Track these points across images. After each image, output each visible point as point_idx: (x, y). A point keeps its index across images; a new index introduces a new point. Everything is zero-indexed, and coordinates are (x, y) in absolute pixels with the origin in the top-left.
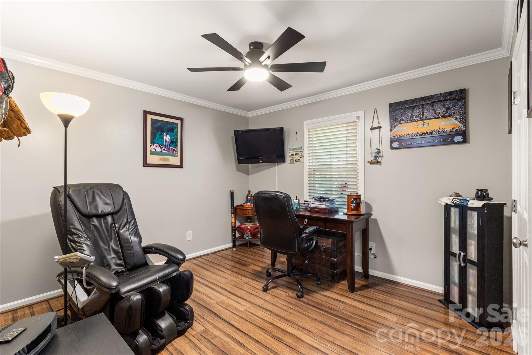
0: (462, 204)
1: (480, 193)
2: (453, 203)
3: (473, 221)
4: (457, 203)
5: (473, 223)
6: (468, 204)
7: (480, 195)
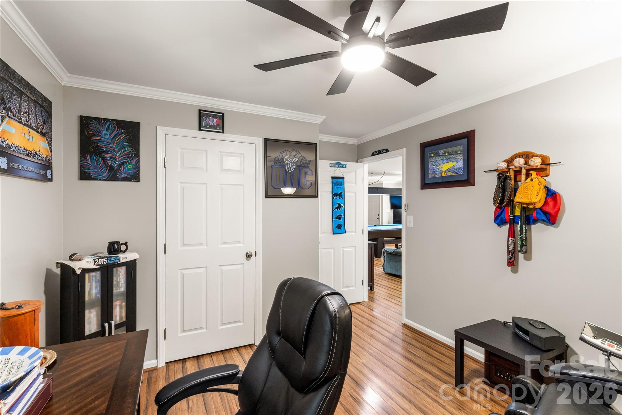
0: (113, 262)
1: (116, 246)
2: (98, 265)
3: (119, 278)
4: (105, 263)
5: (119, 280)
6: (119, 260)
7: (118, 248)
